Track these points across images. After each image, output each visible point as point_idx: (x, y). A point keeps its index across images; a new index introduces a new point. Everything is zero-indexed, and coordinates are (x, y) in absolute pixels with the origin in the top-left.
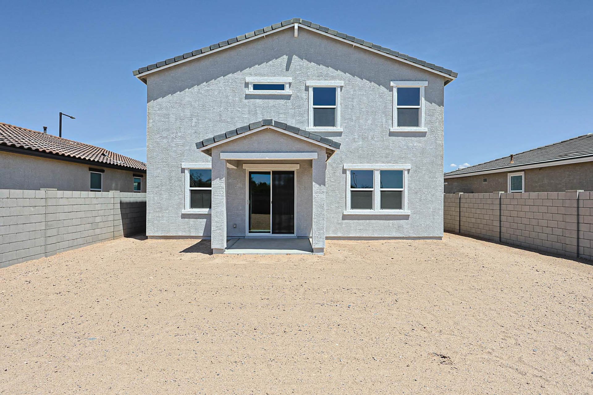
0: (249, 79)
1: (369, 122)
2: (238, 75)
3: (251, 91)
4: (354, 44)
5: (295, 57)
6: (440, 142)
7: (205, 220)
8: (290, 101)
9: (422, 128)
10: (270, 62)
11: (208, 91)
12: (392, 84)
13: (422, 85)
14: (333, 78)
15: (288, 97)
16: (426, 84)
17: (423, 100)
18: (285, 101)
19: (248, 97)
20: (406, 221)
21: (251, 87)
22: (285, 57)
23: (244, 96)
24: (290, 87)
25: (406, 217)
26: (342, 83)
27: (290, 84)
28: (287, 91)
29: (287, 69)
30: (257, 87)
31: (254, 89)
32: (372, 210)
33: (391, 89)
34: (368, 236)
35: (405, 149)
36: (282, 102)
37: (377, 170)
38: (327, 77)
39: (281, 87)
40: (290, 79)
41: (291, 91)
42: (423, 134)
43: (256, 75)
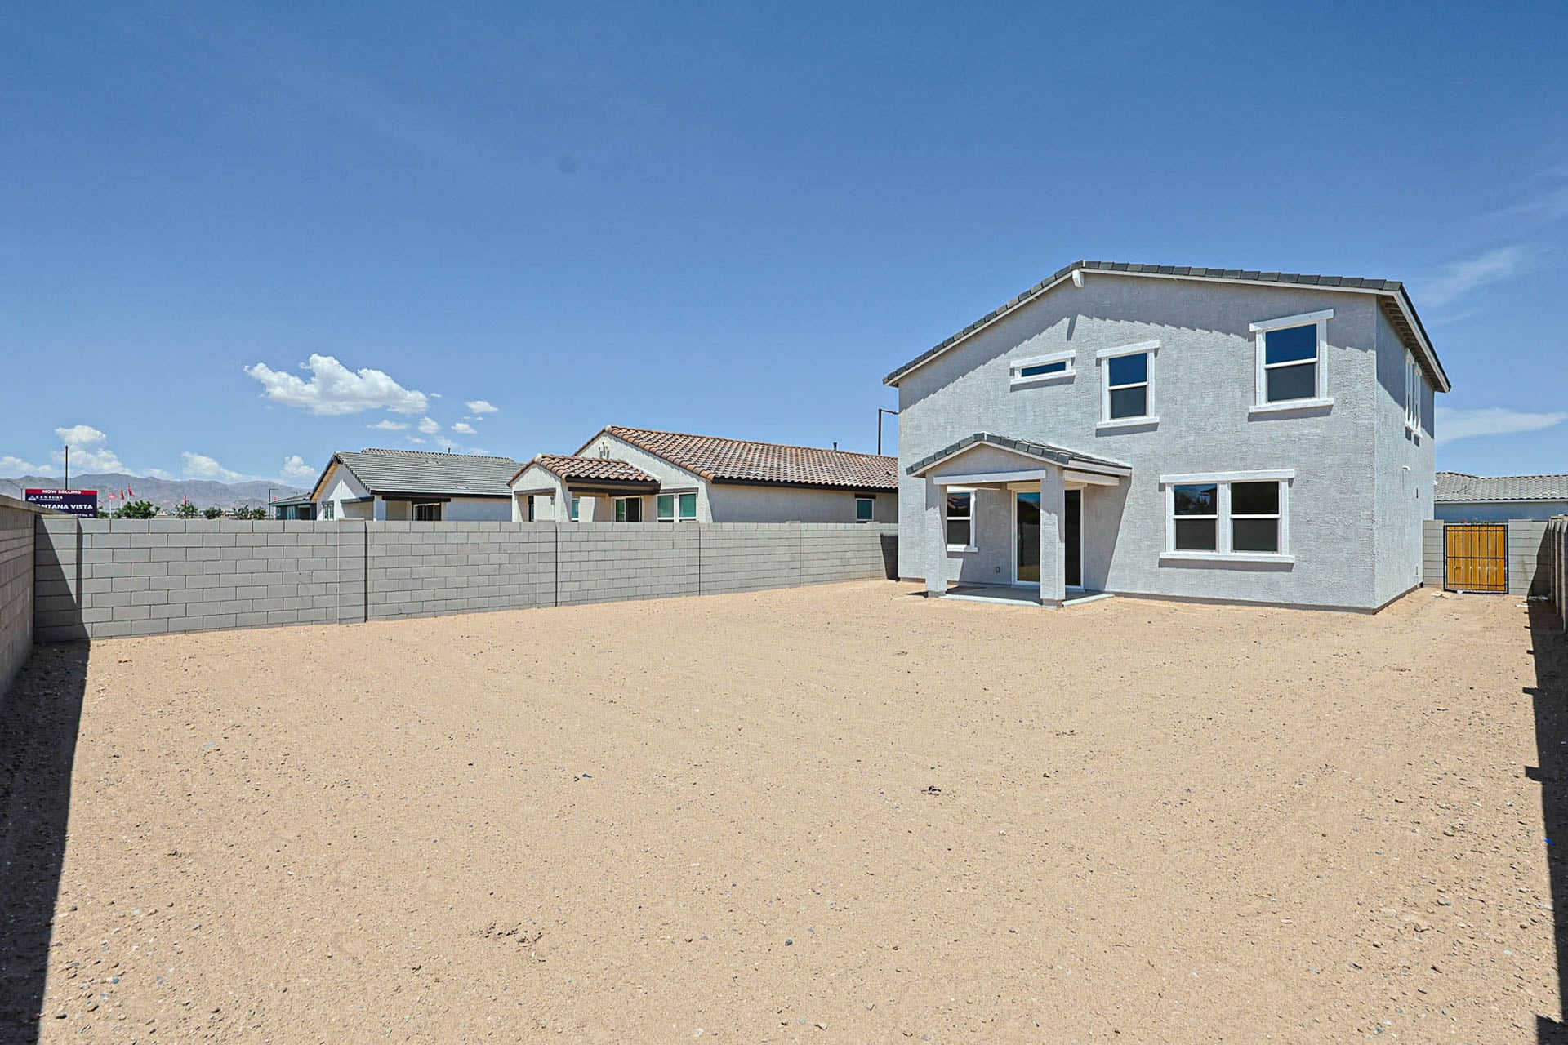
0: (1014, 364)
1: (1209, 401)
2: (1001, 360)
3: (1019, 378)
4: (1175, 277)
5: (1080, 317)
6: (1367, 422)
7: (962, 560)
8: (1072, 385)
9: (1321, 400)
10: (1044, 333)
11: (965, 388)
12: (1253, 327)
13: (1320, 319)
14: (1143, 338)
15: (1070, 380)
16: (1330, 314)
17: (1323, 346)
18: (1066, 386)
19: (1014, 388)
20: (1286, 574)
21: (1018, 374)
22: (1066, 321)
23: (1009, 387)
24: (1072, 365)
25: (1287, 567)
26: (1157, 344)
27: (1073, 359)
28: (1069, 371)
29: (1069, 338)
30: (1026, 372)
31: (1023, 376)
32: (1214, 553)
33: (1252, 337)
34: (1206, 596)
35: (1283, 442)
36: (1062, 388)
37: (1223, 483)
38: (1130, 339)
39: (1060, 366)
40: (1073, 353)
41: (1074, 371)
42: (1325, 411)
43: (1024, 356)
